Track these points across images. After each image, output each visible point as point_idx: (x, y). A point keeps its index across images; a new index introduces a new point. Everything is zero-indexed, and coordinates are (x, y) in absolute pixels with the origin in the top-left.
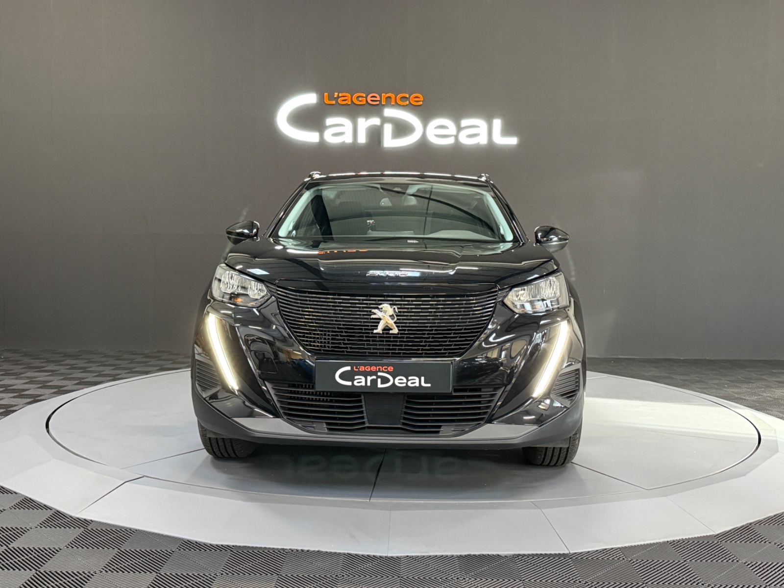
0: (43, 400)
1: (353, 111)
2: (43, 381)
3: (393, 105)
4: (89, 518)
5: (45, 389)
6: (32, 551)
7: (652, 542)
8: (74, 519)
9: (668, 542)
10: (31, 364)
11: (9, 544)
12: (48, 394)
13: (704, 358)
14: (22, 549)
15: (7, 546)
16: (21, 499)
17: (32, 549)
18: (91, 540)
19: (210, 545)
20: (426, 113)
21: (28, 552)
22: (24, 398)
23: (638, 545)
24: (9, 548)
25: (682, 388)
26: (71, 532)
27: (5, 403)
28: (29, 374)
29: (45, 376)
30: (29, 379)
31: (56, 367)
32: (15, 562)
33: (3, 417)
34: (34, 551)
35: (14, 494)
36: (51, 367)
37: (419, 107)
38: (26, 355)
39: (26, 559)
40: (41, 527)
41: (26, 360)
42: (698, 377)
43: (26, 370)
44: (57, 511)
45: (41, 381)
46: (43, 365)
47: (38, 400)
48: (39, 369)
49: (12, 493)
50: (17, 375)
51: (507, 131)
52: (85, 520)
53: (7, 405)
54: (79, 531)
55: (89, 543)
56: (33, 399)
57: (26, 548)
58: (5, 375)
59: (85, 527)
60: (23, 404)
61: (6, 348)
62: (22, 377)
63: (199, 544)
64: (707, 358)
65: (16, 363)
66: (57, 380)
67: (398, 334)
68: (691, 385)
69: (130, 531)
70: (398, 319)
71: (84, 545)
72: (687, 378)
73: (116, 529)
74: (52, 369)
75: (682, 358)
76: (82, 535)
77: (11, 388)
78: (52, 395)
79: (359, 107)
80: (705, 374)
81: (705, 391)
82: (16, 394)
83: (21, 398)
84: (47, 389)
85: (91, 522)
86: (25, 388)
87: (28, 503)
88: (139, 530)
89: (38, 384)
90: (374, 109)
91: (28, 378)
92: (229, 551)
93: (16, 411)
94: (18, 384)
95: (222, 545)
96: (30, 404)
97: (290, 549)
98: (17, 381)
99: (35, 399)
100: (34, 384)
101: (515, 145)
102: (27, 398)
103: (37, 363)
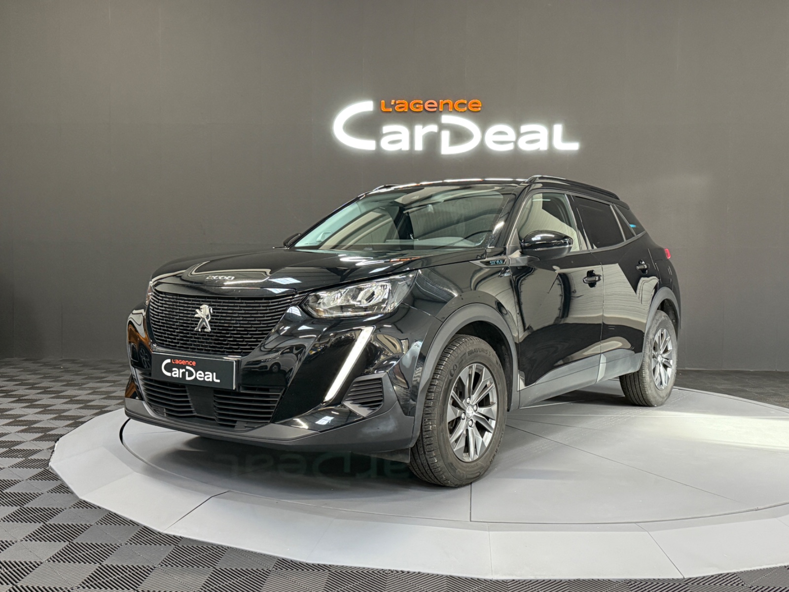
0: (110, 411)
1: (410, 118)
2: (106, 392)
3: (451, 112)
4: (178, 534)
5: (110, 400)
6: (127, 569)
7: (768, 567)
8: (163, 535)
9: (785, 567)
10: (92, 374)
11: (102, 562)
12: (114, 405)
13: (774, 370)
14: (116, 567)
15: (101, 564)
16: (106, 514)
17: (126, 567)
18: (184, 558)
19: (307, 564)
20: (484, 120)
21: (123, 570)
22: (90, 409)
23: (754, 570)
24: (102, 566)
25: (758, 401)
26: (162, 549)
27: (73, 415)
28: (91, 385)
29: (108, 387)
30: (93, 390)
31: (117, 377)
32: (111, 580)
33: (73, 428)
34: (128, 569)
35: (98, 508)
36: (112, 377)
37: (478, 114)
38: (85, 365)
39: (122, 577)
40: (131, 544)
41: (86, 370)
42: (773, 390)
43: (87, 380)
44: (144, 527)
45: (104, 392)
46: (103, 375)
47: (105, 411)
48: (101, 380)
49: (95, 508)
50: (80, 386)
51: (569, 136)
52: (174, 536)
53: (74, 416)
54: (170, 549)
55: (182, 560)
56: (99, 410)
57: (119, 565)
58: (67, 386)
59: (176, 544)
60: (90, 415)
61: (63, 358)
62: (85, 388)
63: (295, 563)
64: (778, 370)
65: (77, 373)
66: (121, 391)
67: (211, 332)
68: (768, 398)
69: (221, 548)
70: (212, 319)
71: (178, 563)
72: (761, 391)
73: (207, 547)
74: (113, 379)
75: (751, 371)
76: (174, 552)
77: (75, 399)
78: (118, 406)
79: (416, 114)
80: (779, 387)
81: (784, 404)
82: (81, 405)
83: (88, 409)
84: (111, 399)
85: (181, 539)
86: (90, 399)
87: (112, 518)
88: (231, 548)
89: (103, 394)
90: (431, 116)
91: (91, 388)
92: (327, 571)
93: (86, 422)
94: (83, 394)
95: (318, 565)
96: (98, 415)
97: (389, 570)
98: (80, 392)
99: (102, 410)
100: (98, 395)
101: (577, 151)
102: (93, 409)
103: (97, 373)
